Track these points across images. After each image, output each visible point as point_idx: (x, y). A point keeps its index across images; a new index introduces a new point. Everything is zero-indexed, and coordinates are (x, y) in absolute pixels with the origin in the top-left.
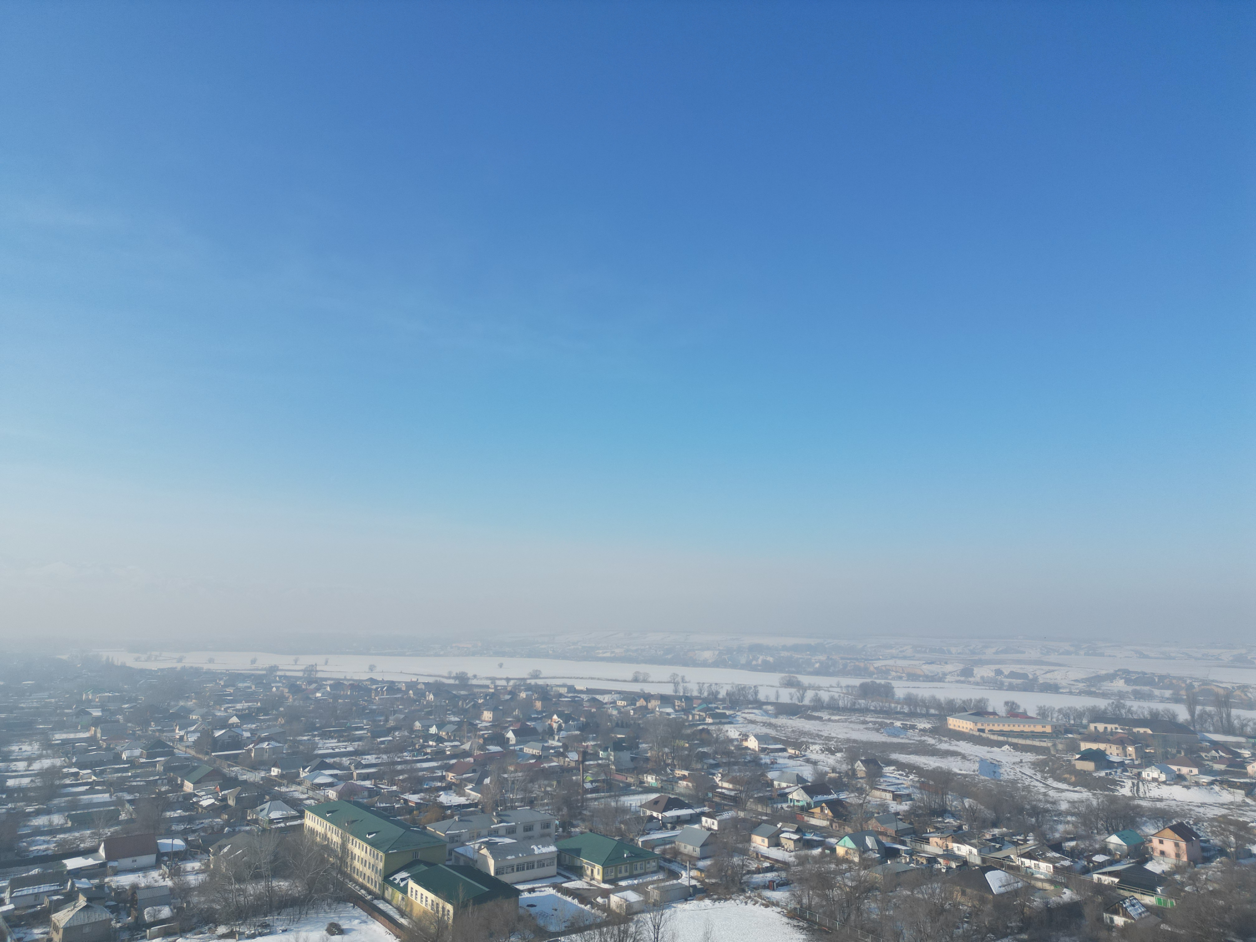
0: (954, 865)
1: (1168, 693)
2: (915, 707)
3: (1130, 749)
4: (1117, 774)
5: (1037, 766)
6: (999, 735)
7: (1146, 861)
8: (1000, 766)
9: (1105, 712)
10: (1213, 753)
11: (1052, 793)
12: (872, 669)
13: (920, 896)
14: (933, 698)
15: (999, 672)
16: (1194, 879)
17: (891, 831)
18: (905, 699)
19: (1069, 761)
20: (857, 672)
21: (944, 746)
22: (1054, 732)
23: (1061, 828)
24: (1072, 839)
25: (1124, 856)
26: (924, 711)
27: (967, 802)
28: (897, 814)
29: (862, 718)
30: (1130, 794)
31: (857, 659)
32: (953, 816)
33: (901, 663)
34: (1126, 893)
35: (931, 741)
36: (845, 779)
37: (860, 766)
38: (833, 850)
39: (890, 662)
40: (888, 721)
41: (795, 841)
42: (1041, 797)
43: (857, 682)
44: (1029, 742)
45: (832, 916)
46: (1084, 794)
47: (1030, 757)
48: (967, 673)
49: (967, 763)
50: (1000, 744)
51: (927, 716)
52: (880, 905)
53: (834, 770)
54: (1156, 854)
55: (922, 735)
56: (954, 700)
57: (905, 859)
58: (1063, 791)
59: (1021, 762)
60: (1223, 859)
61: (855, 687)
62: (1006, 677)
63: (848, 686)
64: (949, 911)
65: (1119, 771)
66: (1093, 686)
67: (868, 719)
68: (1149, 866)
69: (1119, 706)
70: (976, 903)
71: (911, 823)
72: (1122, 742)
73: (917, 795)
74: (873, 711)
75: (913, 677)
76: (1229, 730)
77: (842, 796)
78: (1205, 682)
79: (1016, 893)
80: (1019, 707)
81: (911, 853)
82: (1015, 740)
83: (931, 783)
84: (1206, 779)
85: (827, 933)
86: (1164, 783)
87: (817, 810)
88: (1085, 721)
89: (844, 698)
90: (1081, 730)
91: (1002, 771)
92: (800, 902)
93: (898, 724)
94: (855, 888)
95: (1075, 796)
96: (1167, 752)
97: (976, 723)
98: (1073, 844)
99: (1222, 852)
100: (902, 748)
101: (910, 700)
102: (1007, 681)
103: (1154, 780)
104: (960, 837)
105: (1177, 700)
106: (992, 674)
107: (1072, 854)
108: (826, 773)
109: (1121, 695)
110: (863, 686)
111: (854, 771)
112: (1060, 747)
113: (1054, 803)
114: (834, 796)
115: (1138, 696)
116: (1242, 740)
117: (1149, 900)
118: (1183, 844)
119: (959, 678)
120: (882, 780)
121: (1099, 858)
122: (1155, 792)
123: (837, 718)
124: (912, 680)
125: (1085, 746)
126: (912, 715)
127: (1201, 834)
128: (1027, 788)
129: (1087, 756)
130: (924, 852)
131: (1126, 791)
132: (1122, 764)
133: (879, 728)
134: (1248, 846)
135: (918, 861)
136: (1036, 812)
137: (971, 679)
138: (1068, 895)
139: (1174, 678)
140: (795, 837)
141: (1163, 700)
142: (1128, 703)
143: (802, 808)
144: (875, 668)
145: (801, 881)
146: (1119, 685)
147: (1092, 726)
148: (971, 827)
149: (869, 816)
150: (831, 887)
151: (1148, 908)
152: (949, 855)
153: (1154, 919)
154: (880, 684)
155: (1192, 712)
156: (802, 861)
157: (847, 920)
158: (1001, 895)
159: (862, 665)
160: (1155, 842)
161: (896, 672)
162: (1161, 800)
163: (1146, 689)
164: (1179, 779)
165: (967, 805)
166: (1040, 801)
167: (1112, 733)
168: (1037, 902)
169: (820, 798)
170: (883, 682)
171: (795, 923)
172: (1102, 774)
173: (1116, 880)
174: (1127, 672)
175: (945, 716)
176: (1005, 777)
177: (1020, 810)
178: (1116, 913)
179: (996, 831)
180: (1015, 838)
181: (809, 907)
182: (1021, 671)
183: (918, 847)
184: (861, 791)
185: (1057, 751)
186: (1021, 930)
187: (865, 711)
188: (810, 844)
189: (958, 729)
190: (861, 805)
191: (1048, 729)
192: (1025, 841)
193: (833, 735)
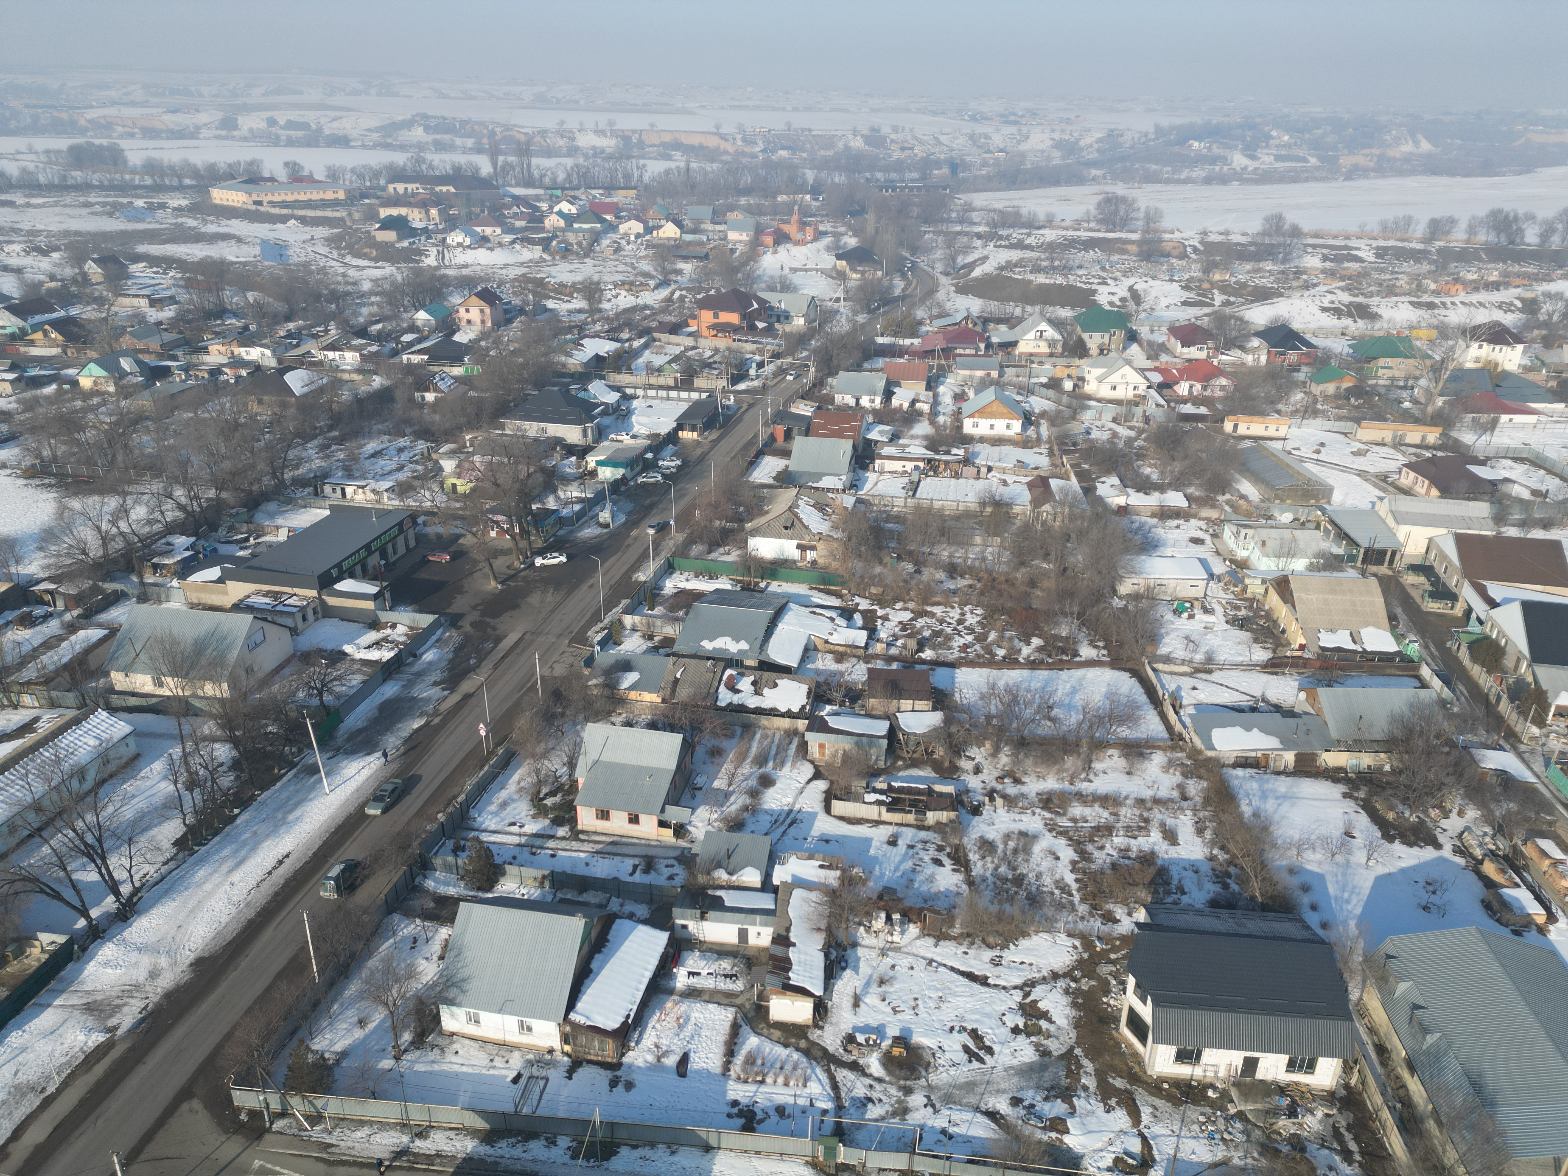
0: (244, 373)
1: (470, 142)
2: (162, 177)
3: (434, 212)
4: (421, 243)
5: (332, 242)
6: (282, 207)
7: (454, 332)
8: (286, 247)
9: (404, 169)
10: (515, 209)
11: (351, 272)
12: (82, 122)
13: (207, 415)
14: (186, 162)
15: (272, 122)
16: (497, 342)
17: (154, 344)
18: (144, 166)
19: (368, 232)
20: (58, 128)
21: (211, 228)
22: (348, 198)
23: (365, 311)
24: (378, 322)
25: (432, 332)
26: (175, 182)
27: (251, 296)
28: (159, 323)
29: (82, 199)
30: (435, 264)
31: (52, 107)
32: (235, 315)
33: (128, 112)
34: (436, 369)
35: (191, 223)
36: (73, 289)
37: (93, 269)
38: (75, 383)
39: (112, 111)
40: (125, 201)
41: (11, 382)
42: (340, 278)
43: (62, 144)
44: (319, 213)
45: (89, 462)
46: (387, 270)
47: (322, 232)
48: (228, 124)
49: (245, 248)
50: (284, 219)
51: (181, 188)
52: (154, 436)
53: (52, 278)
54: (463, 323)
55: (177, 217)
56: (215, 164)
57: (179, 377)
58: (363, 268)
59: (312, 238)
60: (523, 318)
61: (59, 151)
62: (283, 128)
63: (47, 152)
64: (245, 425)
65: (423, 238)
66: (390, 136)
67: (92, 199)
68: (458, 338)
69: (419, 161)
70: (277, 410)
71: (180, 332)
72: (424, 205)
73: (183, 296)
74: (97, 187)
75: (150, 133)
76: (529, 182)
77: (74, 311)
78: (507, 128)
79: (321, 390)
80: (302, 168)
81: (186, 369)
82: (302, 213)
83: (200, 278)
84: (508, 238)
85: (87, 483)
86: (469, 247)
87: (39, 335)
88: (382, 182)
89: (44, 169)
90: (380, 193)
91: (290, 252)
92: (39, 456)
93: (140, 203)
94: (117, 423)
95: (378, 273)
96: (471, 213)
97: (250, 194)
98: (379, 326)
99: (521, 311)
100: (152, 236)
101: (151, 168)
102: (284, 134)
103: (460, 245)
104: (246, 338)
105: (479, 151)
106: (263, 125)
107: (379, 338)
108: (41, 283)
109: (421, 147)
110: (73, 149)
111: (85, 275)
112: (357, 216)
113: (355, 284)
114: (60, 314)
115: (440, 147)
116: (541, 192)
117: (457, 371)
118: (487, 310)
119: (219, 132)
120: (129, 282)
121: (408, 338)
122: (460, 258)
123: (40, 201)
124: (151, 138)
125: (385, 212)
126: (158, 188)
127: (503, 296)
128: (323, 270)
129: (388, 224)
130: (203, 364)
131: (431, 261)
132: (425, 230)
133: (112, 211)
134: (544, 302)
135: (197, 377)
136: (336, 297)
137: (236, 133)
138: (378, 381)
139: (476, 123)
140: (12, 376)
141: (465, 151)
142: (429, 156)
143: (12, 337)
144: (88, 121)
145: (34, 430)
146: (418, 134)
147: (391, 187)
148: (259, 325)
149: (119, 332)
150: (82, 429)
151: (456, 379)
152: (237, 363)
153: (463, 388)
154: (100, 147)
155: (494, 164)
156: (29, 406)
157: (112, 462)
158: (305, 395)
159: (64, 116)
160: (462, 310)
161: (124, 126)
162: (466, 266)
163: (447, 137)
164: (483, 241)
165: (251, 300)
166: (339, 283)
167: (414, 195)
168: (346, 395)
169: (38, 318)
170: (105, 142)
171: (38, 482)
172: (406, 244)
173: (426, 357)
174: (425, 117)
175: (207, 187)
176: (295, 259)
177: (318, 297)
178: (427, 390)
179: (291, 326)
180: (314, 331)
181: (55, 459)
182: (302, 120)
183: (195, 359)
184: (100, 301)
185: (354, 221)
186: (331, 428)
187: (85, 187)
188: (37, 382)
189: (226, 203)
190: (105, 319)
191: (341, 195)
192: (326, 331)
193: (40, 227)
